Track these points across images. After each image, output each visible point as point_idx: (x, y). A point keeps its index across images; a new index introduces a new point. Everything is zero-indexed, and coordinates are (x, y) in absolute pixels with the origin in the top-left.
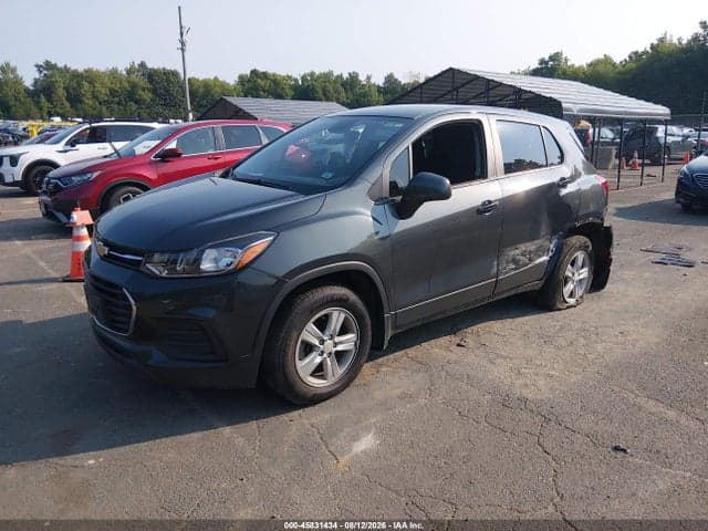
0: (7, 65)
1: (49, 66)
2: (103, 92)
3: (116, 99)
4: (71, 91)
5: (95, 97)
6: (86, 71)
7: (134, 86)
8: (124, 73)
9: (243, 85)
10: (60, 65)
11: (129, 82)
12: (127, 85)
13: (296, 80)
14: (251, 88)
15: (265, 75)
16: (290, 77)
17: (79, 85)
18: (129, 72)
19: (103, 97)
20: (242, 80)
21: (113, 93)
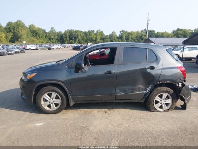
0: (114, 31)
1: (123, 31)
2: (134, 37)
3: (137, 39)
4: (127, 37)
5: (132, 38)
6: (131, 32)
7: (142, 35)
8: (140, 32)
9: (174, 33)
10: (125, 31)
11: (141, 34)
12: (140, 35)
13: (192, 31)
14: (176, 34)
15: (181, 30)
16: (190, 30)
17: (129, 35)
18: (142, 31)
19: (134, 38)
20: (174, 32)
21: (136, 37)
